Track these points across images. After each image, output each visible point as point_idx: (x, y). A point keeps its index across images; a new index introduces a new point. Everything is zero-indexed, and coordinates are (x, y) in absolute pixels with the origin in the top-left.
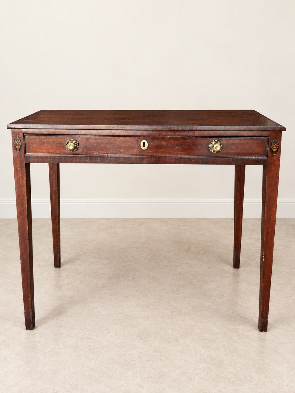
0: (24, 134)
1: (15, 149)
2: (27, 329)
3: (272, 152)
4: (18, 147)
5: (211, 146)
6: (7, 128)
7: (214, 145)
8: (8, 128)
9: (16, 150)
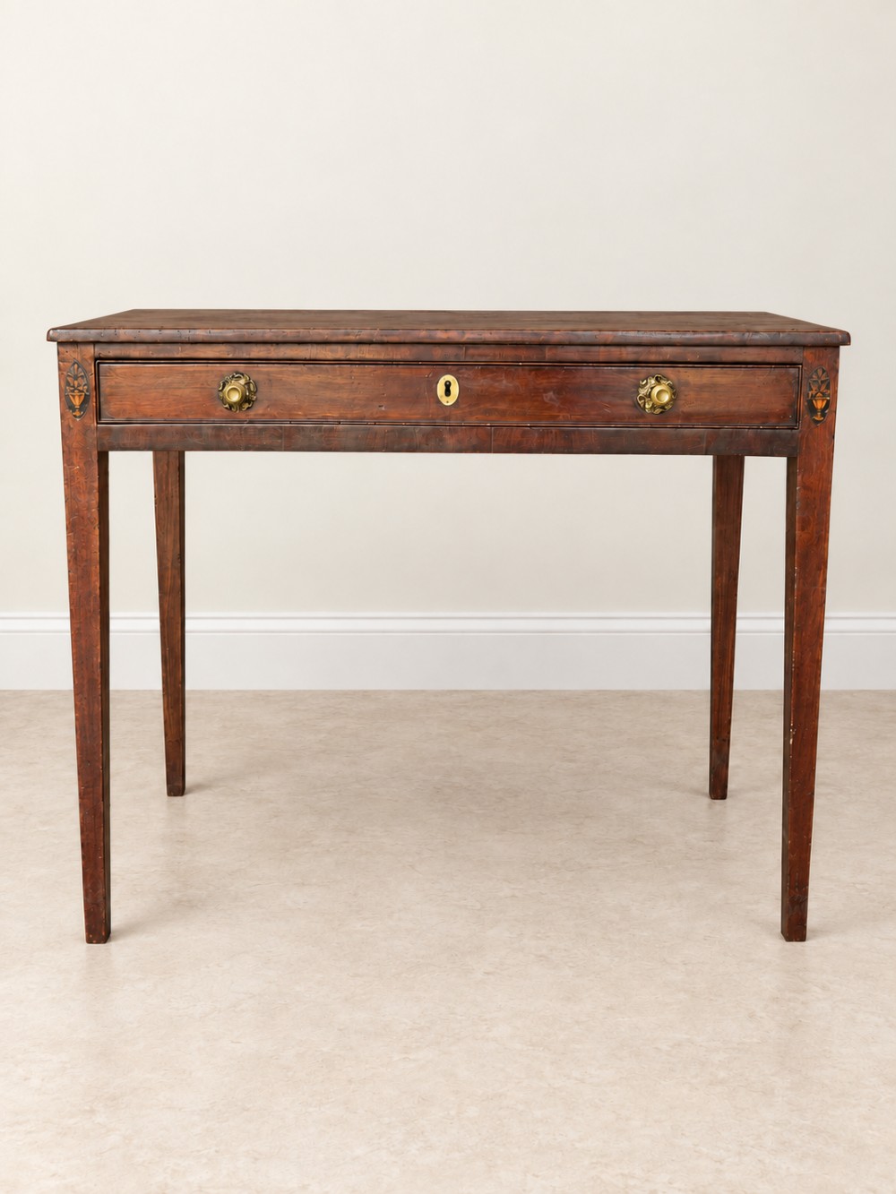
0: (96, 359)
1: (66, 405)
2: (89, 941)
3: (812, 409)
4: (77, 402)
5: (643, 392)
6: (48, 340)
7: (652, 388)
8: (50, 339)
9: (72, 407)
